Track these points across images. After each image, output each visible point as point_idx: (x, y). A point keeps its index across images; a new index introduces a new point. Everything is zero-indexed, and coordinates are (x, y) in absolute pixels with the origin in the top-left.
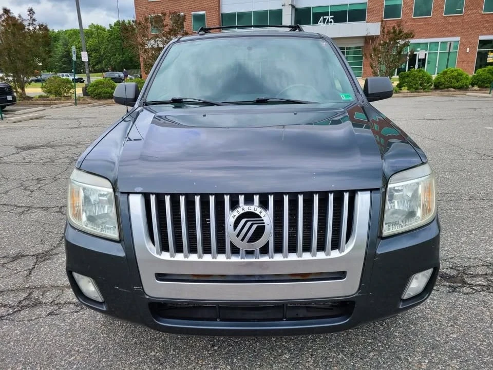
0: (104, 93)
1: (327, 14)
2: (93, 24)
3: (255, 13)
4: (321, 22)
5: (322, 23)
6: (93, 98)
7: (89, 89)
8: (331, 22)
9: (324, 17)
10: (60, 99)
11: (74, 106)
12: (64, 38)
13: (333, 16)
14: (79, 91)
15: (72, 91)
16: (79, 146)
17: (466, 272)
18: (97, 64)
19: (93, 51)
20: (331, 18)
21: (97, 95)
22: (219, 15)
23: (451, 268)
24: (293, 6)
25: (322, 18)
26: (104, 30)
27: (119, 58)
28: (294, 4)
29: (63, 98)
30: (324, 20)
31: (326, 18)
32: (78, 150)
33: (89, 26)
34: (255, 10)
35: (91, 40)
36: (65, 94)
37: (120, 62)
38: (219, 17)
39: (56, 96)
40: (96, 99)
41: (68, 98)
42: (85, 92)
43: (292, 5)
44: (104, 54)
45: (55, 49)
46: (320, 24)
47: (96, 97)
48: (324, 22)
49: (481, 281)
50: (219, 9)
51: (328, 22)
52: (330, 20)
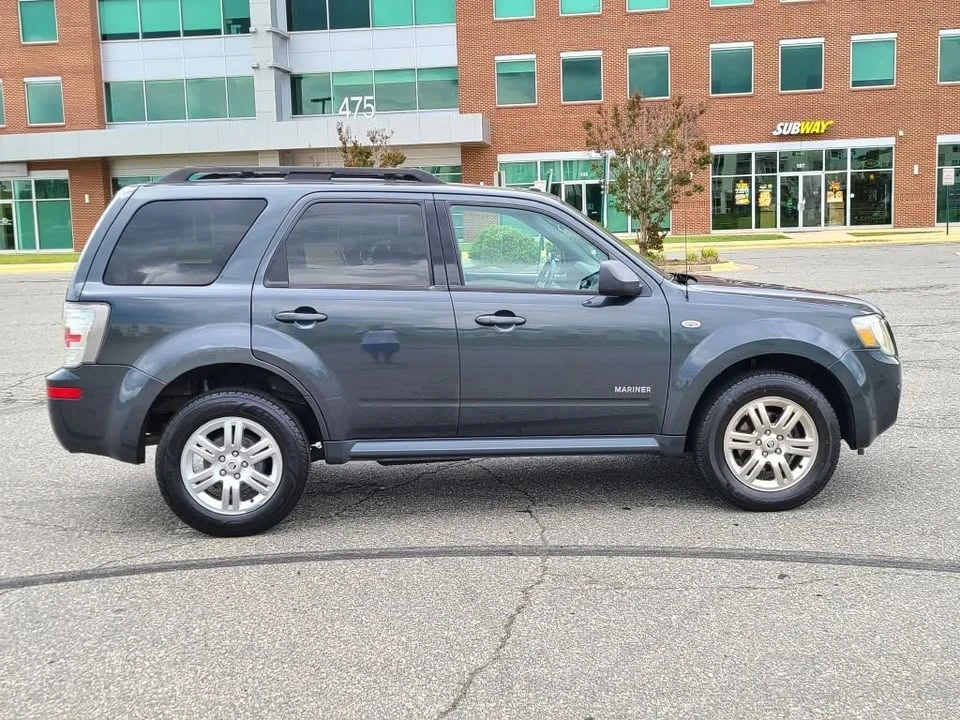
1: (364, 90)
3: (192, 83)
4: (344, 109)
5: (348, 112)
8: (369, 109)
9: (353, 99)
13: (372, 98)
20: (368, 101)
24: (284, 71)
25: (346, 99)
28: (288, 66)
30: (353, 105)
31: (356, 102)
34: (190, 76)
38: (98, 92)
43: (277, 68)
46: (344, 113)
48: (352, 109)
50: (97, 69)
51: (361, 109)
52: (366, 106)
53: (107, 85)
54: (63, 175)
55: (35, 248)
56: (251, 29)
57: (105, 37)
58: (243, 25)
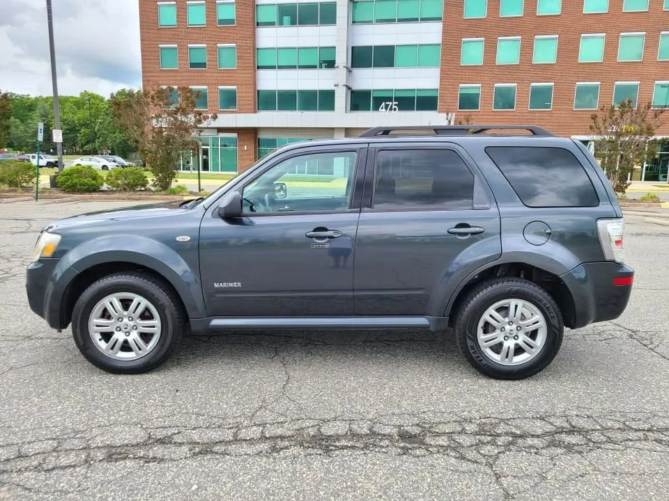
0: (81, 185)
1: (390, 99)
2: (86, 92)
3: (302, 92)
4: (382, 108)
5: (384, 110)
6: (64, 191)
7: (60, 178)
8: (395, 109)
9: (387, 103)
10: (15, 191)
11: (34, 202)
12: (43, 107)
13: (397, 103)
14: (45, 180)
15: (34, 180)
16: (12, 260)
17: (431, 430)
18: (87, 143)
19: (83, 125)
20: (395, 105)
21: (69, 187)
22: (254, 92)
23: (418, 425)
24: (349, 88)
25: (384, 103)
26: (102, 100)
27: (119, 137)
28: (350, 85)
29: (20, 190)
30: (387, 106)
31: (389, 105)
32: (10, 265)
33: (81, 94)
34: (300, 88)
35: (81, 111)
36: (25, 184)
37: (120, 143)
38: (255, 95)
39: (10, 186)
40: (69, 192)
41: (27, 189)
42: (54, 183)
43: (347, 86)
44: (99, 130)
45: (30, 121)
46: (382, 111)
47: (67, 190)
48: (386, 108)
49: (443, 441)
50: (255, 84)
51: (391, 109)
52: (393, 107)
53: (258, 91)
54: (234, 135)
55: (218, 171)
56: (336, 65)
57: (258, 68)
58: (331, 64)
